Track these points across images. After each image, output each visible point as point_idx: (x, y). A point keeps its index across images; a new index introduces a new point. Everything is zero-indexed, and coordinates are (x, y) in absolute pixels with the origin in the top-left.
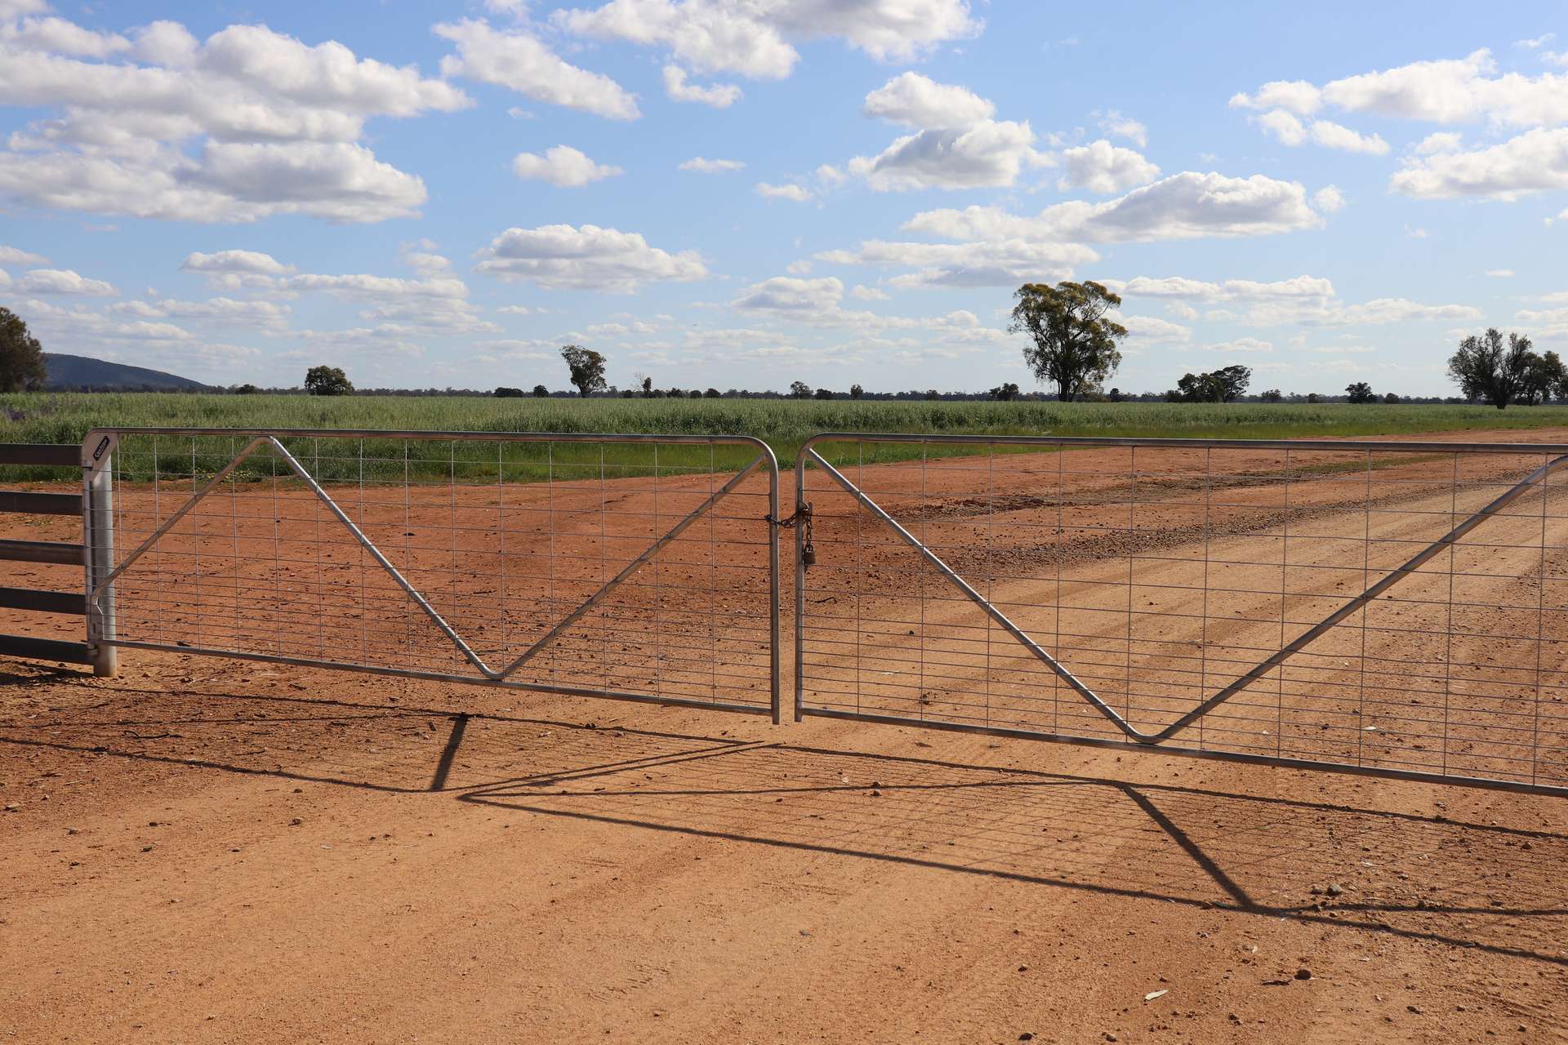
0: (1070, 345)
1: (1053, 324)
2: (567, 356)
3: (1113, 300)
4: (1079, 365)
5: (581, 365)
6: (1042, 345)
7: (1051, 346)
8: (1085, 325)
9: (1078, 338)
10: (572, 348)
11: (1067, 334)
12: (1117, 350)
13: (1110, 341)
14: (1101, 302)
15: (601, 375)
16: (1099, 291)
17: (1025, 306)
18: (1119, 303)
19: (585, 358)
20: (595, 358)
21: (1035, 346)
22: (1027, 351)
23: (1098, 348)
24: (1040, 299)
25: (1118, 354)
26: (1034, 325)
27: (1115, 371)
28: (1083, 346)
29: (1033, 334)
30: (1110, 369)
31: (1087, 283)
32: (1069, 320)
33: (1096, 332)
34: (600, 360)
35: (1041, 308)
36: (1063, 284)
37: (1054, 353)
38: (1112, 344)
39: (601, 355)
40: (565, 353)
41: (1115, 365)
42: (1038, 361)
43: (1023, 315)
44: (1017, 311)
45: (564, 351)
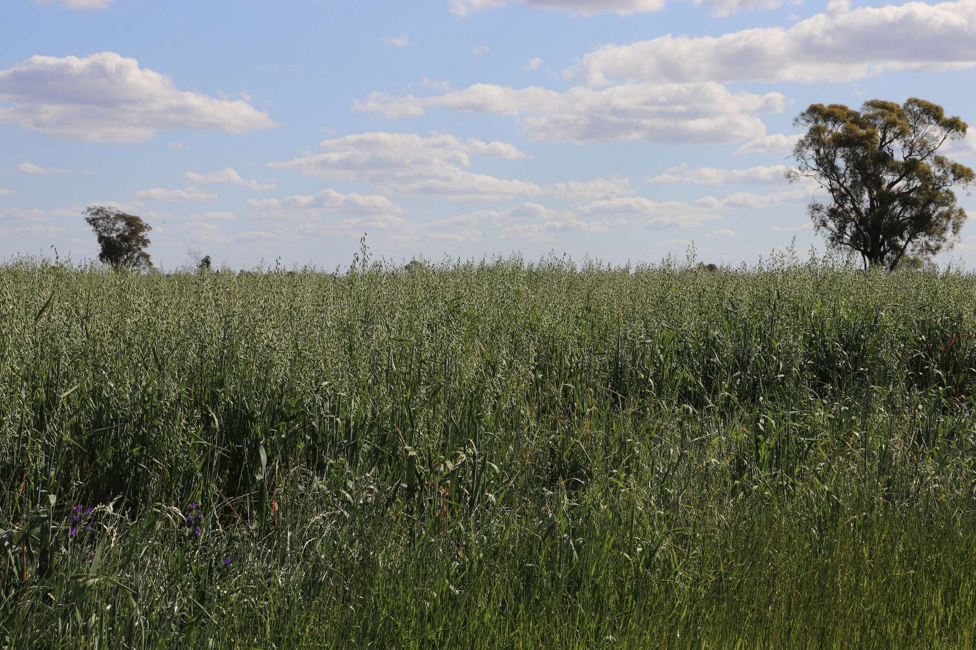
0: (884, 199)
1: (858, 165)
2: (93, 222)
3: (954, 125)
4: (896, 229)
5: (114, 235)
6: (841, 198)
7: (853, 201)
8: (910, 168)
9: (895, 187)
10: (100, 210)
11: (879, 182)
12: (958, 205)
13: (947, 192)
14: (933, 130)
15: (144, 250)
16: (933, 112)
17: (816, 137)
18: (964, 131)
19: (121, 225)
20: (134, 225)
21: (828, 201)
22: (816, 208)
23: (929, 201)
24: (839, 129)
25: (961, 212)
26: (827, 167)
27: (956, 238)
28: (905, 199)
29: (826, 182)
30: (949, 234)
31: (910, 102)
32: (884, 159)
33: (925, 176)
34: (141, 228)
35: (839, 141)
36: (873, 104)
37: (857, 210)
38: (951, 195)
39: (145, 221)
40: (91, 217)
41: (956, 228)
42: (831, 224)
43: (810, 152)
44: (802, 144)
45: (88, 215)
